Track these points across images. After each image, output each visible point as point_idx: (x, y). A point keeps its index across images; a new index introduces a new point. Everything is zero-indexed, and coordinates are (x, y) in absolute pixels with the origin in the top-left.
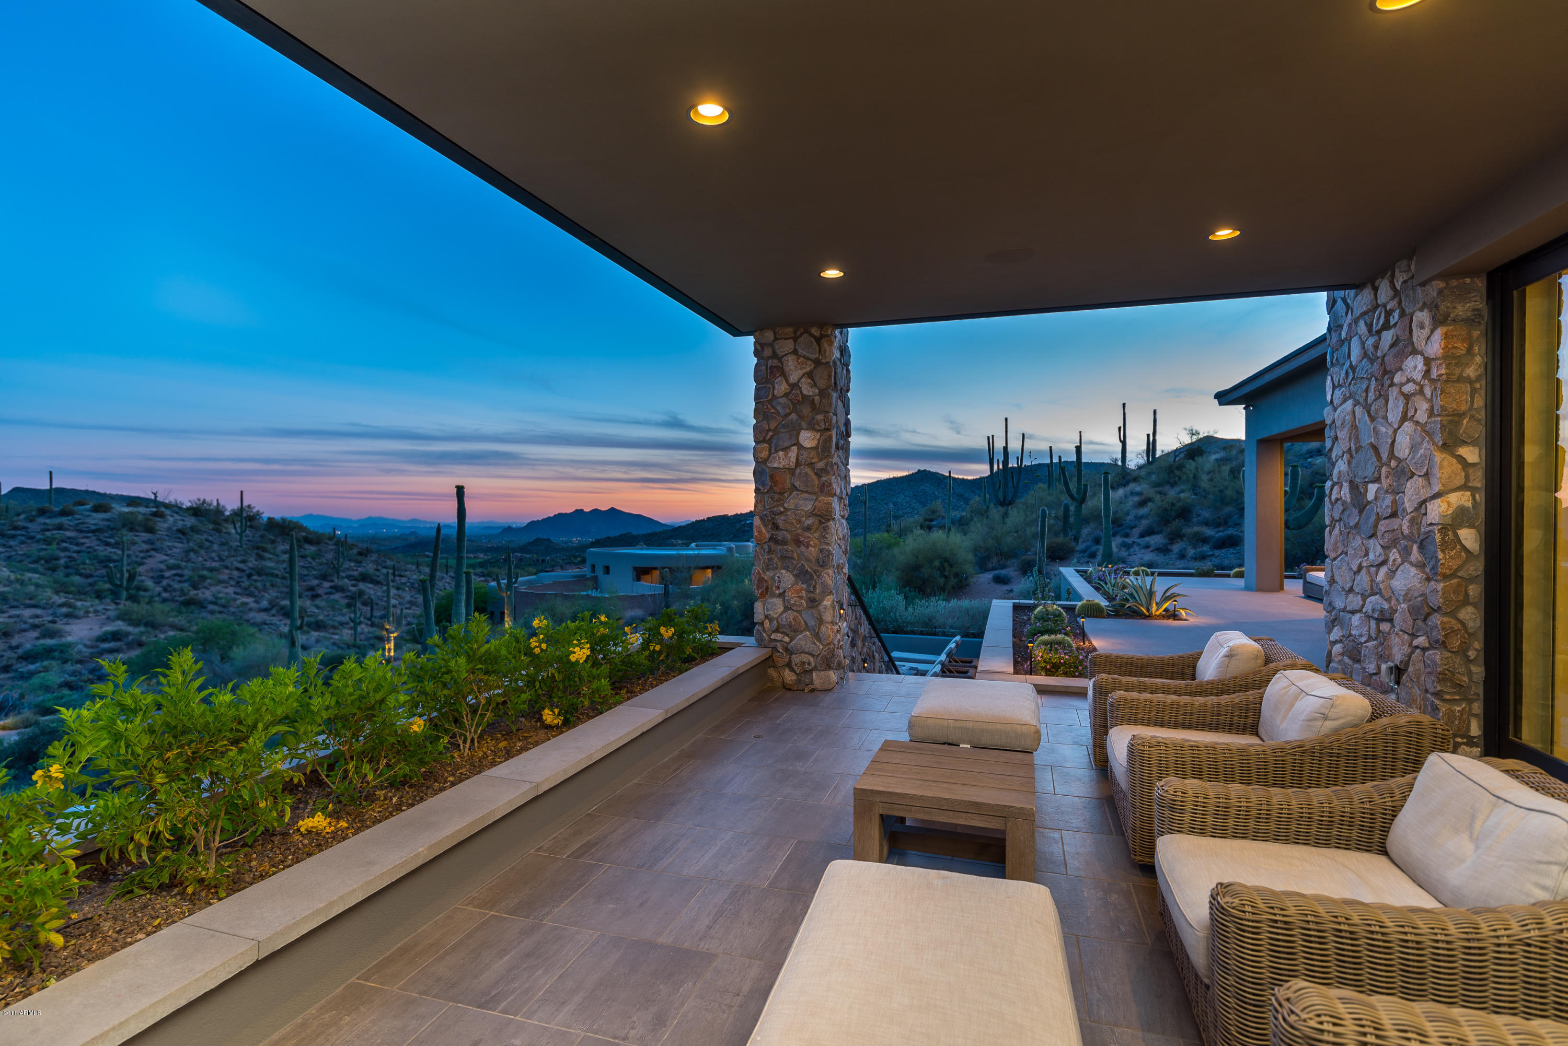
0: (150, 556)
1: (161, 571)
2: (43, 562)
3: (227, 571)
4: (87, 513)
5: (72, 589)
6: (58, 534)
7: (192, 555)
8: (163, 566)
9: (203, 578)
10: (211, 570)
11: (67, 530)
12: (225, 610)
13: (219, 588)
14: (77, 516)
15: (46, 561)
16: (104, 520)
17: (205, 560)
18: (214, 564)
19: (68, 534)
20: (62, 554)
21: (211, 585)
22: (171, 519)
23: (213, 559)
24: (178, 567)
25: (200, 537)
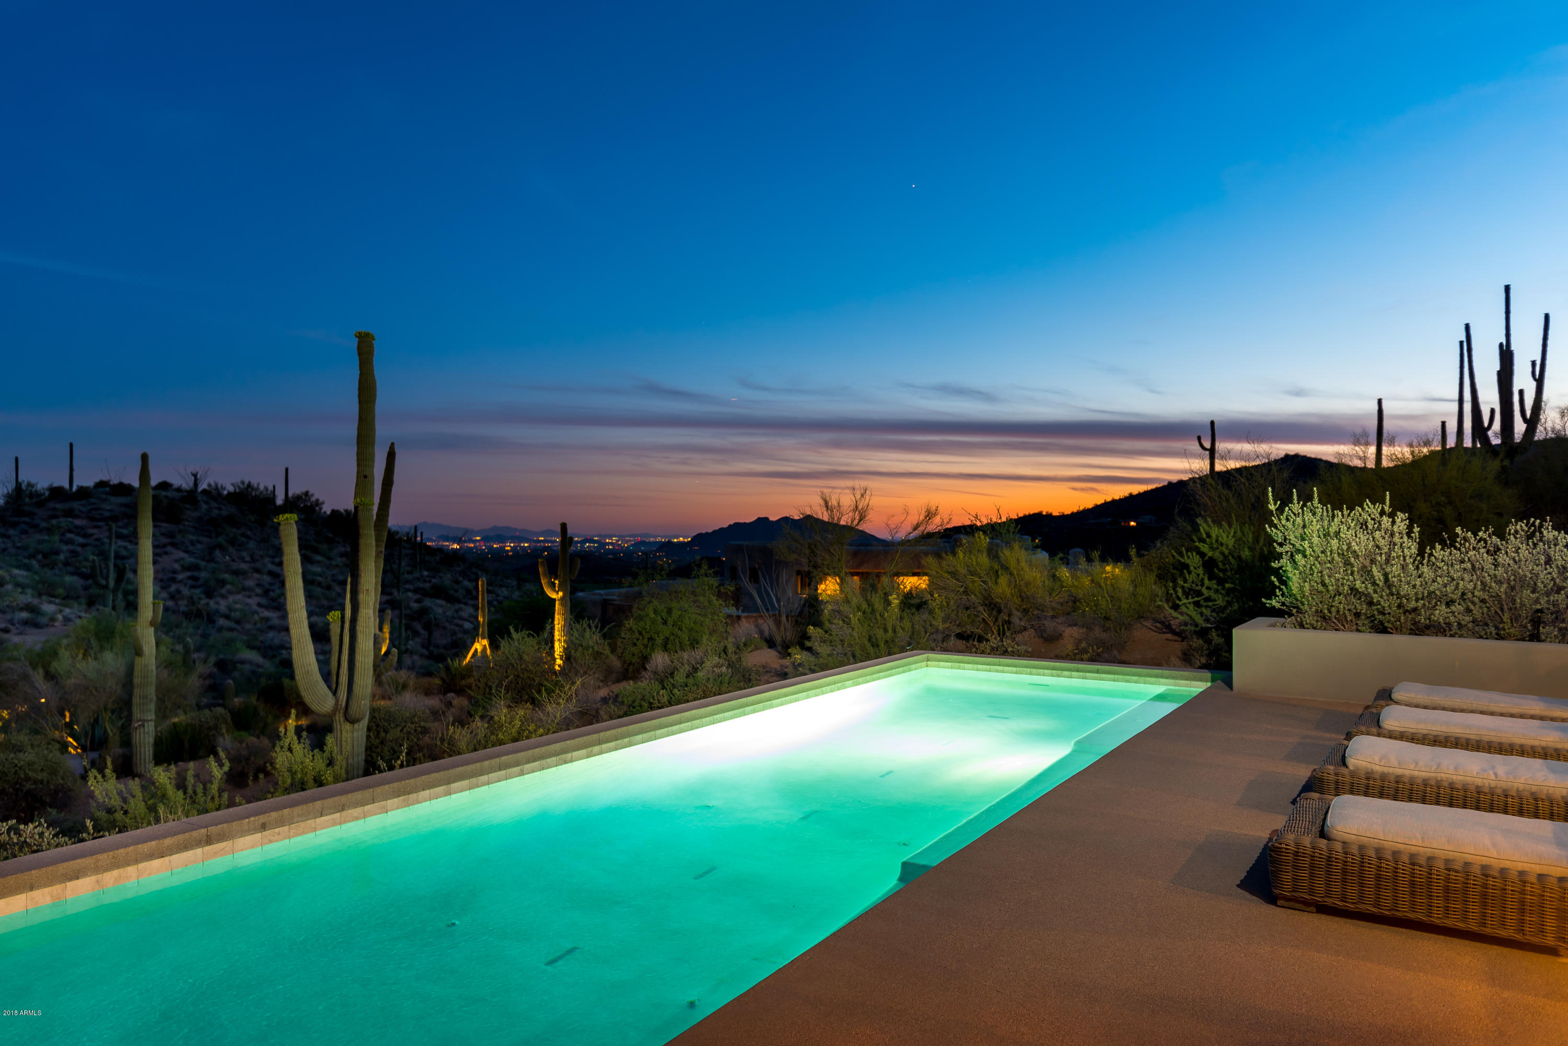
0: (166, 553)
1: (174, 572)
2: (40, 557)
3: (256, 575)
4: (104, 496)
5: (60, 591)
6: (64, 522)
7: (218, 553)
8: (177, 566)
9: (223, 583)
10: (236, 573)
11: (77, 517)
12: (238, 627)
13: (239, 597)
14: (92, 500)
15: (45, 556)
16: (122, 505)
17: (233, 560)
18: (243, 566)
19: (78, 522)
20: (64, 548)
21: (230, 592)
22: (205, 507)
23: (243, 559)
24: (196, 568)
25: (234, 530)
